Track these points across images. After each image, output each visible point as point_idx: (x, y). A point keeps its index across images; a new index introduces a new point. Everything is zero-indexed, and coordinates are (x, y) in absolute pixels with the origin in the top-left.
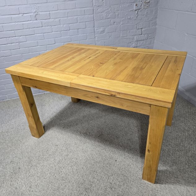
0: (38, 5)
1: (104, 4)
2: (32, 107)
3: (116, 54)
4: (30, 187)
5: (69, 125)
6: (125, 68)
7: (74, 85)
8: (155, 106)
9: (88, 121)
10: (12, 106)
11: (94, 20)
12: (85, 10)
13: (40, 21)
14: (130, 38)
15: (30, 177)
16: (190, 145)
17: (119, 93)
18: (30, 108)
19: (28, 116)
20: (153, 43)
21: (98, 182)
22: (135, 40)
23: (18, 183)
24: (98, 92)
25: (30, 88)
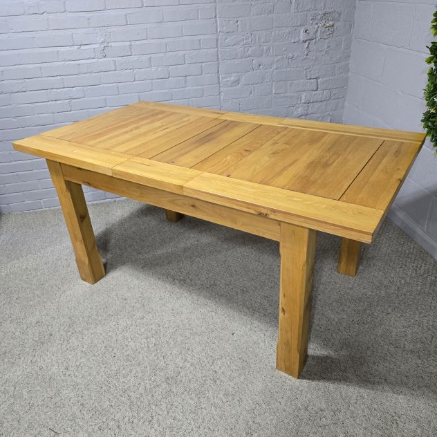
0: (109, 30)
1: (240, 30)
2: (82, 222)
3: (279, 133)
4: (67, 368)
5: (155, 263)
6: (294, 162)
7: (191, 191)
8: (287, 225)
9: (191, 257)
10: (50, 222)
11: (218, 59)
12: (200, 40)
13: (112, 59)
14: (291, 97)
15: (68, 351)
16: (384, 314)
17: (274, 211)
18: (79, 224)
19: (74, 239)
20: (343, 107)
21: (192, 368)
22: (303, 101)
23: (44, 360)
24: (234, 207)
25: (80, 185)
